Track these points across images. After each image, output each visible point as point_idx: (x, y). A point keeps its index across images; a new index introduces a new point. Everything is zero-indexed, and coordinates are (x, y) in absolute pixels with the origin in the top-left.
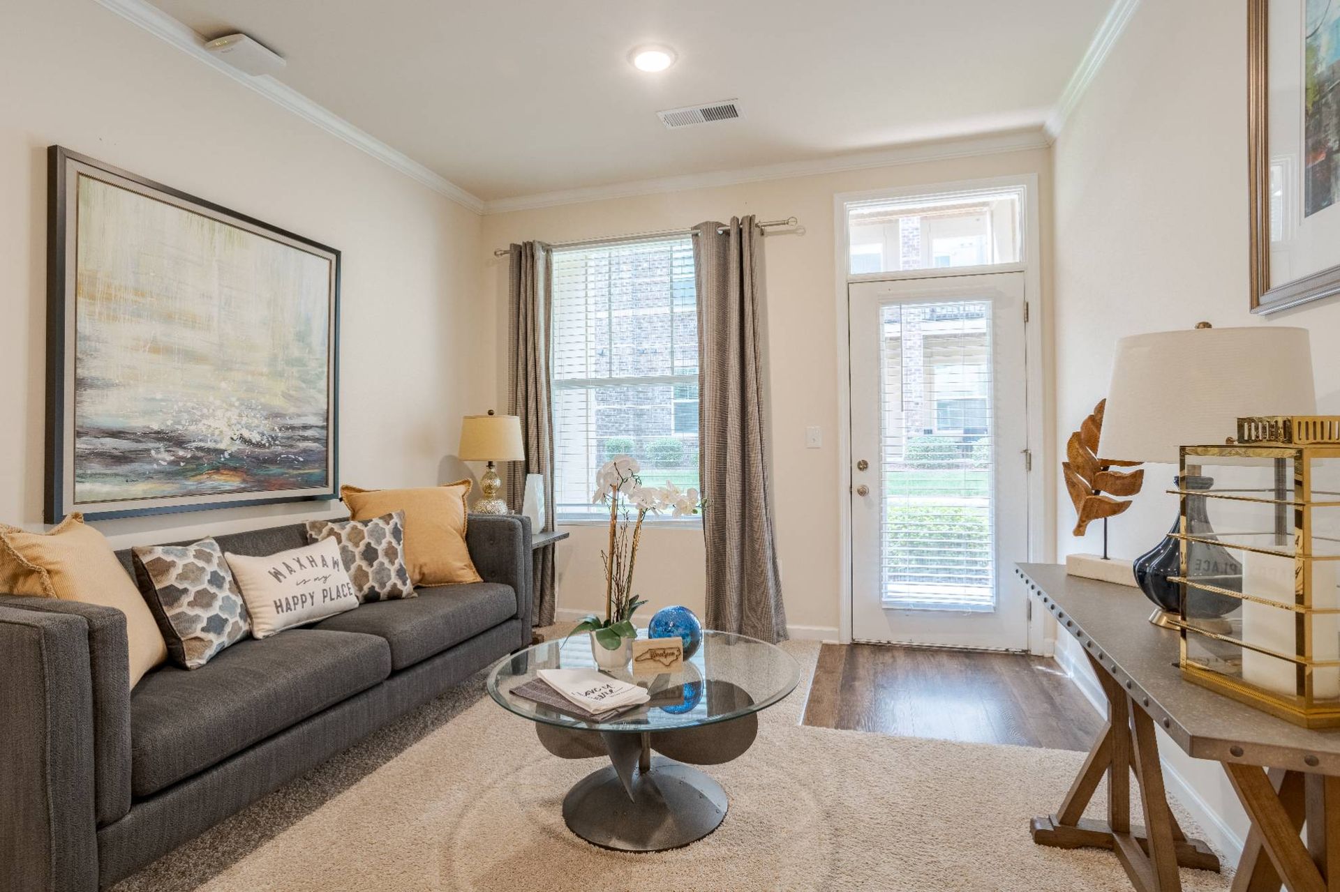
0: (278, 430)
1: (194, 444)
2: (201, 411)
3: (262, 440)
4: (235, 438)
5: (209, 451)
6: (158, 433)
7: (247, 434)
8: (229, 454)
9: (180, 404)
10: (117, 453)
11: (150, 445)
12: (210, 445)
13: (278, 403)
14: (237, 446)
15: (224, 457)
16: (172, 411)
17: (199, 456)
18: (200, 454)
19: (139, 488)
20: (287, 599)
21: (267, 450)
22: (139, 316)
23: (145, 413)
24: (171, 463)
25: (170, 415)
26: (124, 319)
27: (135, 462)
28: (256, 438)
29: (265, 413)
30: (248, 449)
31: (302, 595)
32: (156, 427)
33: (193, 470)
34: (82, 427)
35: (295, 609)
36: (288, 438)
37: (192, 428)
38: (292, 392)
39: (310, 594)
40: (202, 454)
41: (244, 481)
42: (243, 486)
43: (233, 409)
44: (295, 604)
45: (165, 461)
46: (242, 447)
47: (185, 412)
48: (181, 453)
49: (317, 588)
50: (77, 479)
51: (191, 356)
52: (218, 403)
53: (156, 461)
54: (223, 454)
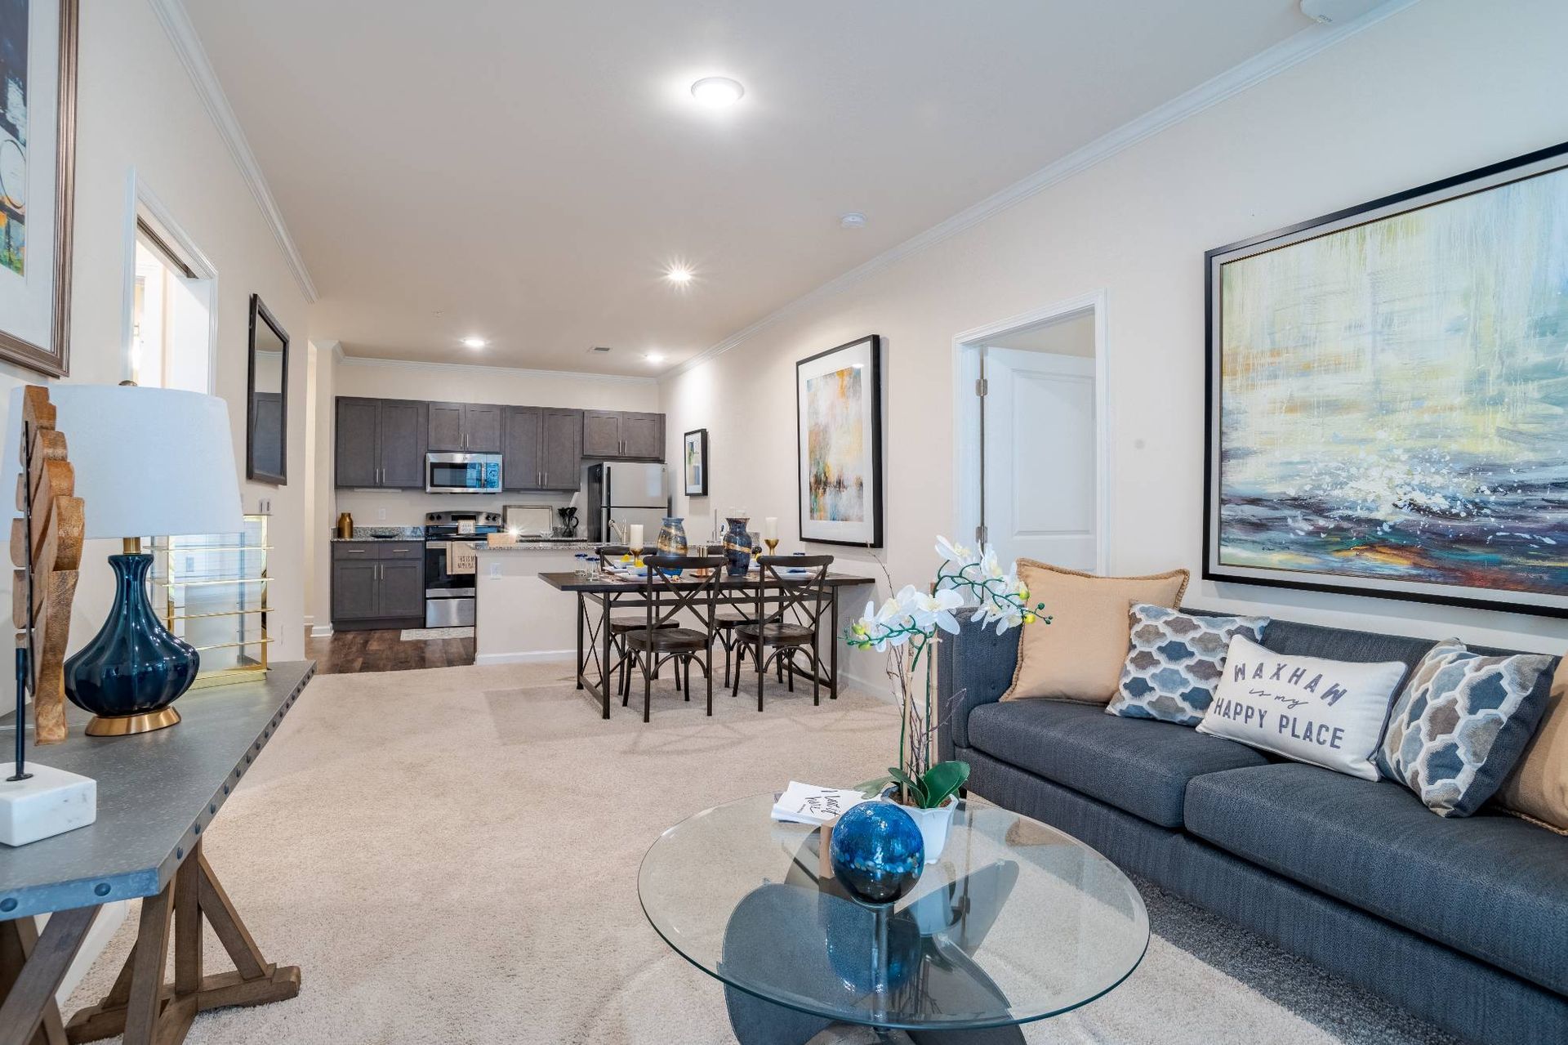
0: (1488, 492)
1: (1340, 512)
2: (1348, 471)
3: (1451, 507)
4: (1400, 504)
5: (1359, 521)
6: (1295, 499)
7: (1421, 499)
8: (1391, 527)
9: (1321, 465)
10: (1254, 520)
11: (1286, 512)
12: (1360, 513)
13: (1490, 447)
14: (1404, 516)
15: (1382, 530)
16: (1311, 474)
17: (1345, 527)
18: (1345, 525)
19: (1276, 558)
20: (1230, 702)
21: (1465, 524)
22: (1276, 377)
23: (1283, 478)
24: (1309, 533)
25: (1309, 479)
26: (1261, 384)
27: (1271, 530)
28: (1439, 502)
29: (1458, 467)
30: (1424, 521)
31: (1248, 707)
32: (1292, 493)
33: (1337, 543)
34: (1226, 495)
35: (1234, 719)
36: (1514, 505)
37: (1337, 493)
38: (1522, 427)
39: (1260, 711)
40: (1350, 525)
41: (1416, 565)
42: (1414, 572)
43: (1397, 465)
44: (1236, 713)
45: (1302, 530)
46: (1414, 517)
47: (1325, 474)
48: (1322, 522)
49: (1275, 709)
50: (1223, 543)
51: (1333, 406)
52: (1374, 458)
53: (1293, 530)
54: (1381, 525)
